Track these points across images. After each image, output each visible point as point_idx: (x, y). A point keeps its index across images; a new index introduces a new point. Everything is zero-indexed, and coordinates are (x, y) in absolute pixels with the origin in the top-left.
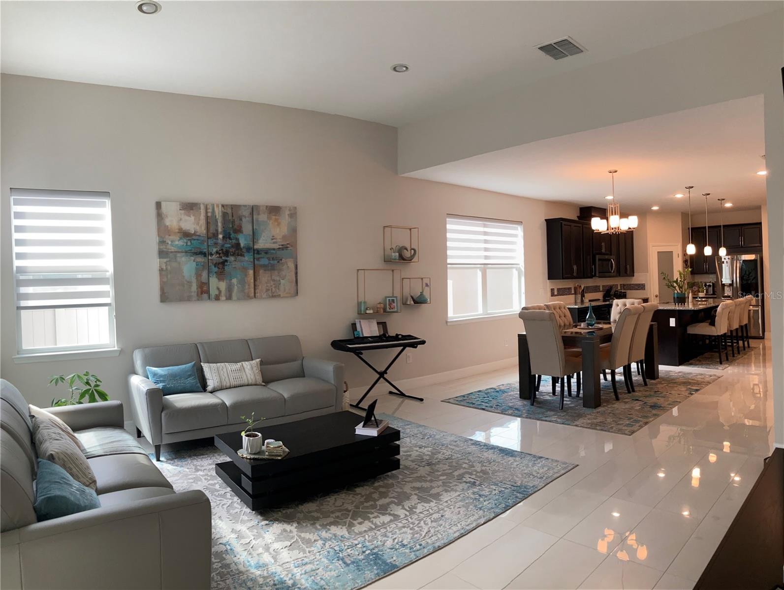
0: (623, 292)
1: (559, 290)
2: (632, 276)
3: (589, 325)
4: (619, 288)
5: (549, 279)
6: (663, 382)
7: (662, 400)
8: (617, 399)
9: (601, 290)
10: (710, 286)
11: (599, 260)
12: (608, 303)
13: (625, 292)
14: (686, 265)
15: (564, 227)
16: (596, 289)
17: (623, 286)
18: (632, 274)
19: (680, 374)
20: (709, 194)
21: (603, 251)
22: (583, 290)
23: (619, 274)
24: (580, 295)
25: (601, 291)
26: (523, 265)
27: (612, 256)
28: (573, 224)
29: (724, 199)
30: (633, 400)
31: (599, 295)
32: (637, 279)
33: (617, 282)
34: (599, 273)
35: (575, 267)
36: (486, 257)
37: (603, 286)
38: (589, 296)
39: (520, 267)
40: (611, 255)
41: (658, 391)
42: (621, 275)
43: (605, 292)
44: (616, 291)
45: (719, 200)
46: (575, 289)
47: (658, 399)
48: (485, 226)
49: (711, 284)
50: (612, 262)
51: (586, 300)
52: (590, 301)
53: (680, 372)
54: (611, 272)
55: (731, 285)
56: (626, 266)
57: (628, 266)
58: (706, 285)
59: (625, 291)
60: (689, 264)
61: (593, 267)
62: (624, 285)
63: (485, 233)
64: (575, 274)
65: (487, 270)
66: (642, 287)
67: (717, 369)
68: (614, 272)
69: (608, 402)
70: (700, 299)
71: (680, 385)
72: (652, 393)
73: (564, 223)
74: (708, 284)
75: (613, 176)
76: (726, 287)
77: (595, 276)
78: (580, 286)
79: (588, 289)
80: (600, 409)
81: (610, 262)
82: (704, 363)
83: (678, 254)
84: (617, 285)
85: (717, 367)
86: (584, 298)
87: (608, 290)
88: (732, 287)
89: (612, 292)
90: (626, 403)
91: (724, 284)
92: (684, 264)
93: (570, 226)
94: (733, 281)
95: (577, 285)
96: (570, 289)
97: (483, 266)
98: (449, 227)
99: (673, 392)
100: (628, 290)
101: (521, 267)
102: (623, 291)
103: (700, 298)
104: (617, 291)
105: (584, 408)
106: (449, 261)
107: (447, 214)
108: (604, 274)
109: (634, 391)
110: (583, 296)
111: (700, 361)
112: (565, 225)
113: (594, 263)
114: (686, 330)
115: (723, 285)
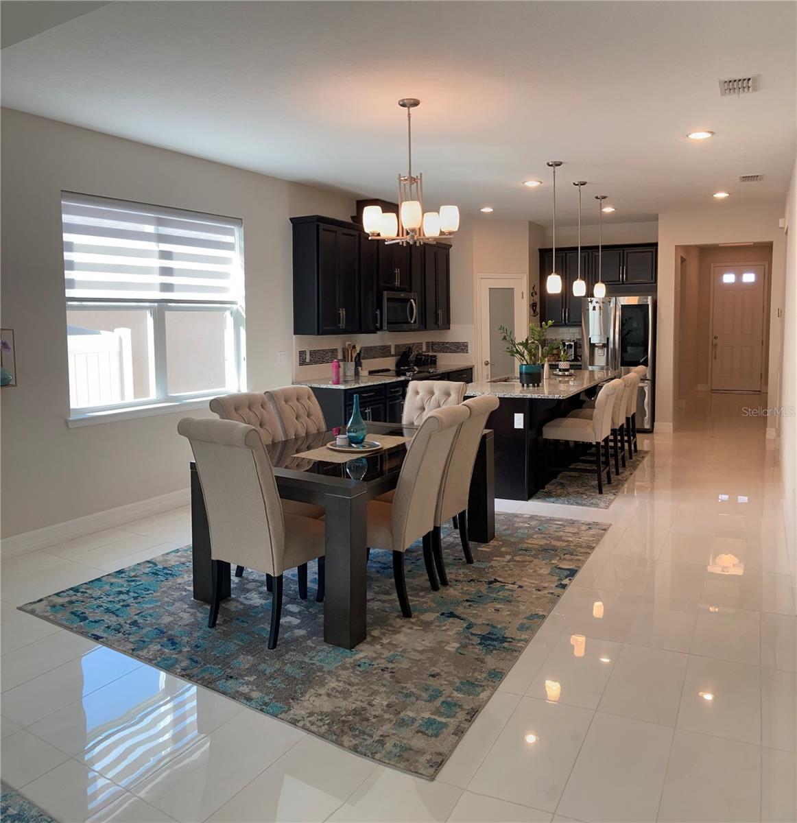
0: (431, 356)
1: (313, 353)
2: (446, 329)
3: (352, 441)
4: (424, 349)
5: (295, 334)
6: (503, 549)
7: (506, 610)
8: (406, 612)
9: (393, 352)
10: (570, 346)
11: (389, 300)
12: (402, 378)
13: (435, 356)
14: (534, 311)
15: (321, 233)
16: (384, 351)
17: (431, 345)
18: (447, 325)
19: (533, 523)
20: (584, 184)
21: (396, 283)
22: (359, 354)
23: (423, 325)
24: (353, 363)
25: (393, 356)
26: (244, 306)
27: (412, 294)
28: (341, 230)
29: (604, 197)
30: (443, 614)
31: (390, 363)
32: (456, 334)
33: (419, 339)
34: (388, 323)
35: (342, 312)
36: (166, 287)
37: (397, 347)
38: (369, 364)
39: (238, 310)
40: (410, 291)
41: (496, 581)
42: (427, 327)
43: (399, 357)
44: (417, 355)
45: (597, 198)
46: (345, 351)
47: (497, 610)
48: (160, 222)
49: (573, 343)
50: (411, 304)
51: (364, 373)
52: (371, 373)
53: (532, 518)
54: (410, 323)
55: (606, 345)
56: (436, 311)
57: (440, 312)
58: (564, 344)
59: (435, 354)
60: (538, 310)
61: (378, 313)
62: (433, 344)
63: (161, 238)
64: (342, 325)
65: (167, 314)
66: (461, 348)
67: (597, 506)
68: (415, 322)
69: (382, 621)
70: (560, 373)
71: (535, 556)
72: (484, 588)
73: (322, 226)
74: (567, 343)
75: (409, 114)
76: (596, 349)
77: (381, 329)
78: (354, 347)
79: (370, 352)
80: (364, 652)
81: (409, 304)
82: (570, 490)
83: (523, 293)
84: (421, 343)
85: (594, 501)
86: (360, 368)
87: (405, 352)
88: (606, 349)
89: (412, 357)
90: (426, 626)
91: (594, 344)
92: (531, 310)
93: (336, 232)
94: (608, 339)
95: (347, 343)
96: (334, 351)
97: (156, 304)
98: (66, 218)
99: (526, 582)
100: (440, 352)
101: (241, 310)
102: (430, 354)
103: (560, 370)
104: (421, 355)
105: (326, 647)
106: (69, 293)
107: (62, 191)
108: (397, 324)
109: (445, 582)
110: (358, 364)
111: (562, 485)
112: (324, 230)
113: (380, 306)
114: (540, 433)
115: (592, 346)
